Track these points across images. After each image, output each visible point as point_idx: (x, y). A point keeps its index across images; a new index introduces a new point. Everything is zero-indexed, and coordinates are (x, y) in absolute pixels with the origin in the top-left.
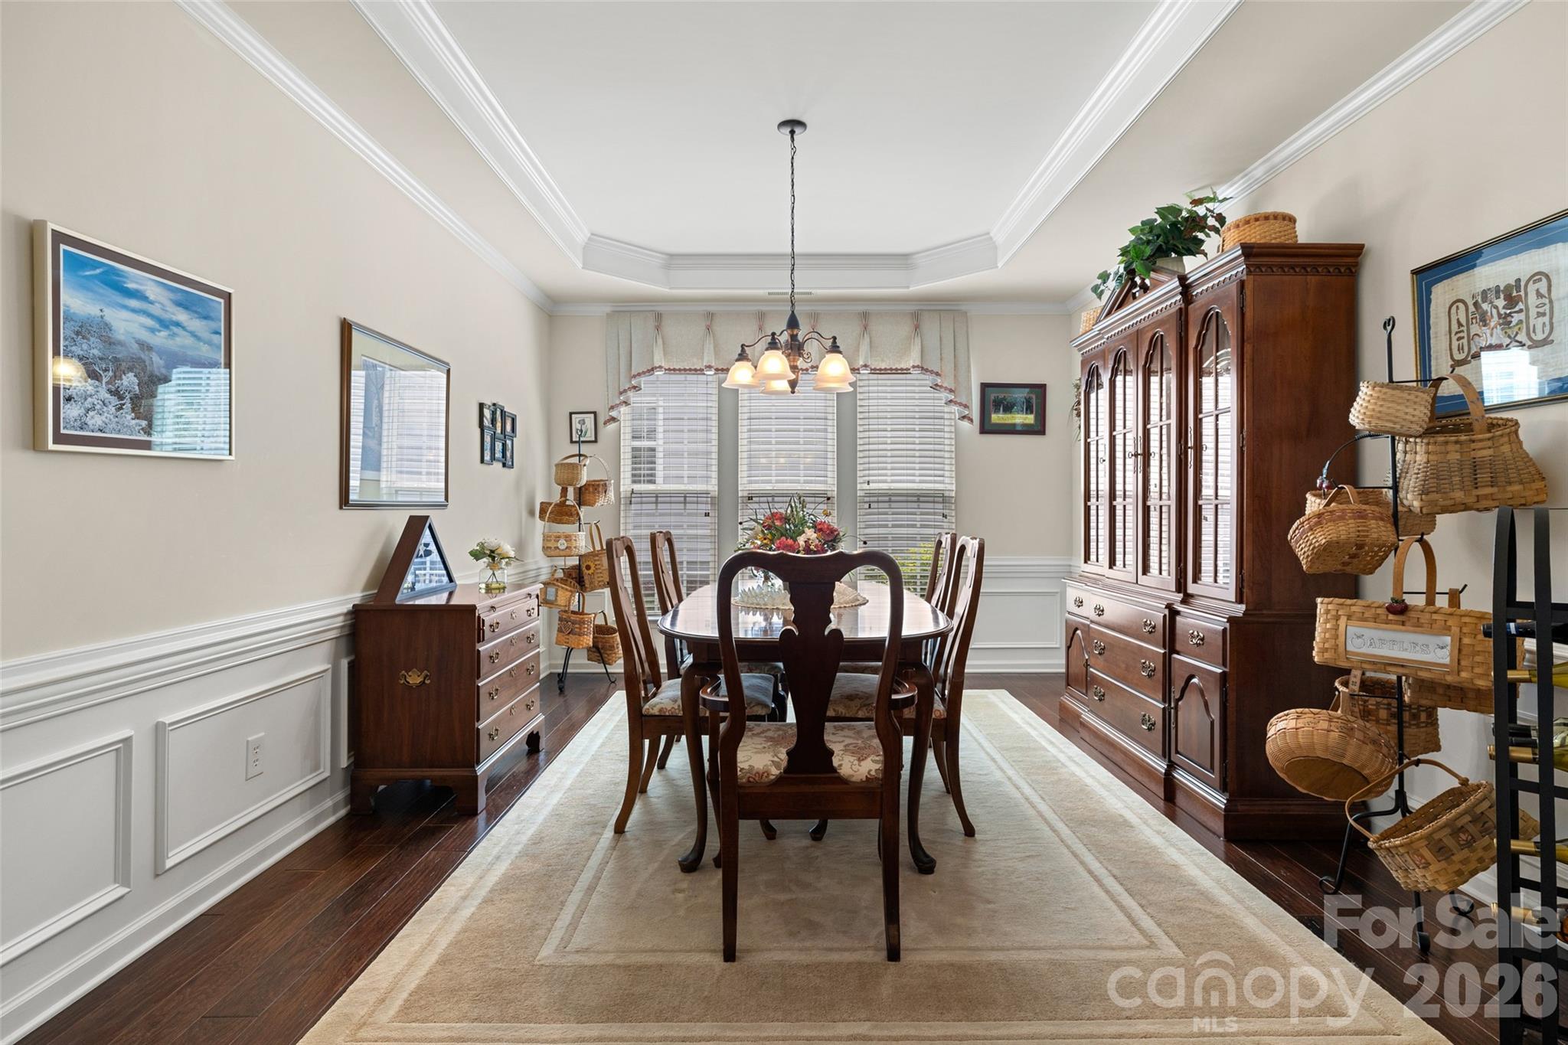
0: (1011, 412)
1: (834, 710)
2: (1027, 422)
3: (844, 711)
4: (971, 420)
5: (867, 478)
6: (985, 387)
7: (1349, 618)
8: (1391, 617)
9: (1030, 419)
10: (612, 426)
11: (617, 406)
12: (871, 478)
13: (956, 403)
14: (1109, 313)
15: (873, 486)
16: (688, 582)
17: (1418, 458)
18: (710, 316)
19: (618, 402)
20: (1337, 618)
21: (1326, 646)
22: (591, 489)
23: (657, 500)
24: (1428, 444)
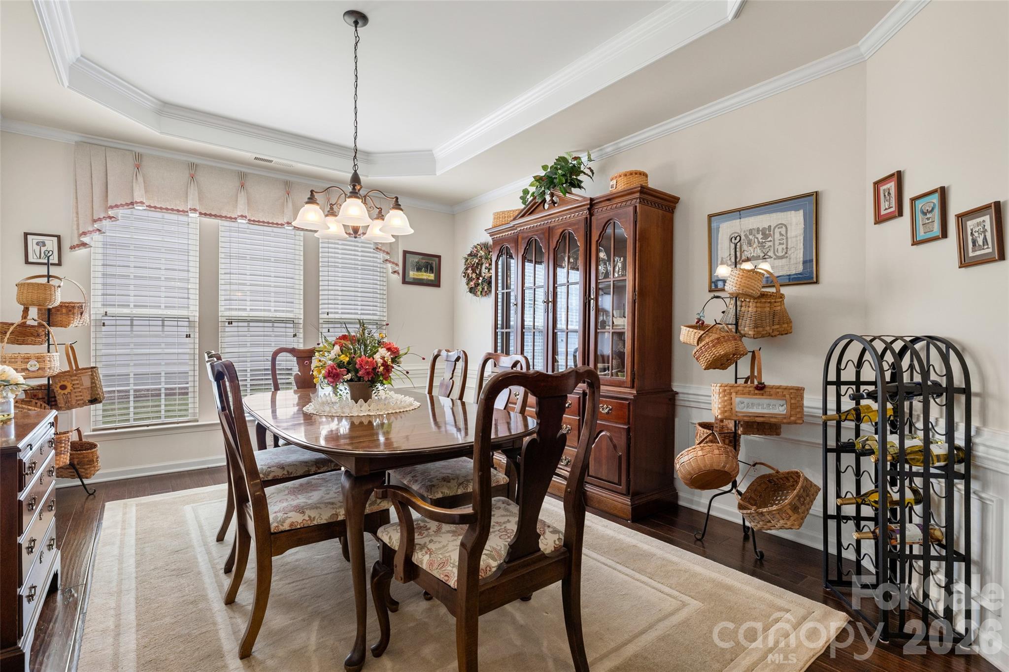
0: (421, 271)
1: (442, 493)
2: (430, 278)
3: (448, 492)
4: (399, 274)
5: (327, 310)
6: (405, 253)
7: (737, 393)
8: (756, 392)
9: (431, 276)
10: (83, 251)
11: (90, 232)
12: (330, 310)
13: (390, 262)
14: (523, 216)
15: (330, 316)
16: (166, 395)
17: (750, 309)
18: (193, 166)
19: (91, 229)
20: (730, 394)
21: (725, 409)
22: (64, 311)
23: (132, 323)
24: (757, 302)
